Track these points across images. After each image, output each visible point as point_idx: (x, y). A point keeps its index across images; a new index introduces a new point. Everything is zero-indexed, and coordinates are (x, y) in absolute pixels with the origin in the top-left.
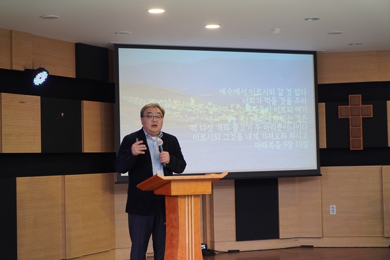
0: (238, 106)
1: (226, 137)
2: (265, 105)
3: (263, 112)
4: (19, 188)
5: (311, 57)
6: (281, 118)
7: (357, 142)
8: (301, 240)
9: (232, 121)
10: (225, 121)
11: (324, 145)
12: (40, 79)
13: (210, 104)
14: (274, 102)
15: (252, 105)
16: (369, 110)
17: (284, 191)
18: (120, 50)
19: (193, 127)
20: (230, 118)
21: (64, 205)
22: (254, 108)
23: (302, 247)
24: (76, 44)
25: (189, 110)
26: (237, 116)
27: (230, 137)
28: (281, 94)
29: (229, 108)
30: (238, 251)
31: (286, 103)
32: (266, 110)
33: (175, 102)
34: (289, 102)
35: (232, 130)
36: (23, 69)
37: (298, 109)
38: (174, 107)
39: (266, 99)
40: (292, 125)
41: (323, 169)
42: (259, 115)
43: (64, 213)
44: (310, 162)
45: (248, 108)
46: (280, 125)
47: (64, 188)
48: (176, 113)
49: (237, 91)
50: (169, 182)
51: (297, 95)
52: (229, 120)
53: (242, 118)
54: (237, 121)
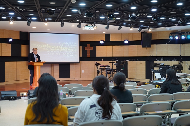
0: (59, 46)
1: (56, 54)
2: (66, 46)
3: (65, 48)
4: (5, 64)
5: (78, 35)
6: (70, 49)
7: (89, 55)
8: (75, 78)
9: (58, 50)
10: (56, 50)
11: (81, 56)
12: (11, 40)
13: (52, 46)
14: (68, 46)
15: (63, 46)
16: (92, 48)
17: (71, 67)
18: (30, 33)
19: (48, 51)
20: (57, 49)
21: (16, 68)
22: (63, 47)
23: (76, 80)
24: (20, 32)
25: (47, 47)
26: (59, 49)
27: (57, 54)
28: (70, 44)
29: (57, 47)
30: (60, 81)
31: (71, 46)
32: (66, 47)
33: (44, 45)
34: (72, 46)
35: (57, 52)
36: (7, 38)
37: (74, 47)
38: (43, 47)
39: (66, 45)
40: (73, 51)
41: (81, 62)
42: (64, 49)
43: (16, 70)
44: (77, 60)
45: (62, 47)
46: (69, 51)
47: (16, 64)
48: (44, 48)
49: (59, 43)
50: (34, 63)
51: (74, 44)
52: (57, 50)
53: (60, 49)
54: (59, 50)
